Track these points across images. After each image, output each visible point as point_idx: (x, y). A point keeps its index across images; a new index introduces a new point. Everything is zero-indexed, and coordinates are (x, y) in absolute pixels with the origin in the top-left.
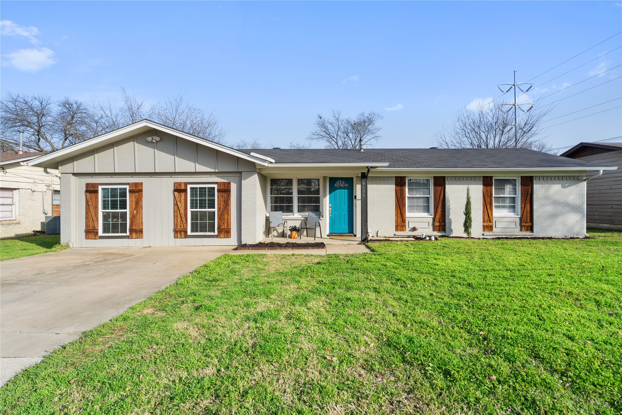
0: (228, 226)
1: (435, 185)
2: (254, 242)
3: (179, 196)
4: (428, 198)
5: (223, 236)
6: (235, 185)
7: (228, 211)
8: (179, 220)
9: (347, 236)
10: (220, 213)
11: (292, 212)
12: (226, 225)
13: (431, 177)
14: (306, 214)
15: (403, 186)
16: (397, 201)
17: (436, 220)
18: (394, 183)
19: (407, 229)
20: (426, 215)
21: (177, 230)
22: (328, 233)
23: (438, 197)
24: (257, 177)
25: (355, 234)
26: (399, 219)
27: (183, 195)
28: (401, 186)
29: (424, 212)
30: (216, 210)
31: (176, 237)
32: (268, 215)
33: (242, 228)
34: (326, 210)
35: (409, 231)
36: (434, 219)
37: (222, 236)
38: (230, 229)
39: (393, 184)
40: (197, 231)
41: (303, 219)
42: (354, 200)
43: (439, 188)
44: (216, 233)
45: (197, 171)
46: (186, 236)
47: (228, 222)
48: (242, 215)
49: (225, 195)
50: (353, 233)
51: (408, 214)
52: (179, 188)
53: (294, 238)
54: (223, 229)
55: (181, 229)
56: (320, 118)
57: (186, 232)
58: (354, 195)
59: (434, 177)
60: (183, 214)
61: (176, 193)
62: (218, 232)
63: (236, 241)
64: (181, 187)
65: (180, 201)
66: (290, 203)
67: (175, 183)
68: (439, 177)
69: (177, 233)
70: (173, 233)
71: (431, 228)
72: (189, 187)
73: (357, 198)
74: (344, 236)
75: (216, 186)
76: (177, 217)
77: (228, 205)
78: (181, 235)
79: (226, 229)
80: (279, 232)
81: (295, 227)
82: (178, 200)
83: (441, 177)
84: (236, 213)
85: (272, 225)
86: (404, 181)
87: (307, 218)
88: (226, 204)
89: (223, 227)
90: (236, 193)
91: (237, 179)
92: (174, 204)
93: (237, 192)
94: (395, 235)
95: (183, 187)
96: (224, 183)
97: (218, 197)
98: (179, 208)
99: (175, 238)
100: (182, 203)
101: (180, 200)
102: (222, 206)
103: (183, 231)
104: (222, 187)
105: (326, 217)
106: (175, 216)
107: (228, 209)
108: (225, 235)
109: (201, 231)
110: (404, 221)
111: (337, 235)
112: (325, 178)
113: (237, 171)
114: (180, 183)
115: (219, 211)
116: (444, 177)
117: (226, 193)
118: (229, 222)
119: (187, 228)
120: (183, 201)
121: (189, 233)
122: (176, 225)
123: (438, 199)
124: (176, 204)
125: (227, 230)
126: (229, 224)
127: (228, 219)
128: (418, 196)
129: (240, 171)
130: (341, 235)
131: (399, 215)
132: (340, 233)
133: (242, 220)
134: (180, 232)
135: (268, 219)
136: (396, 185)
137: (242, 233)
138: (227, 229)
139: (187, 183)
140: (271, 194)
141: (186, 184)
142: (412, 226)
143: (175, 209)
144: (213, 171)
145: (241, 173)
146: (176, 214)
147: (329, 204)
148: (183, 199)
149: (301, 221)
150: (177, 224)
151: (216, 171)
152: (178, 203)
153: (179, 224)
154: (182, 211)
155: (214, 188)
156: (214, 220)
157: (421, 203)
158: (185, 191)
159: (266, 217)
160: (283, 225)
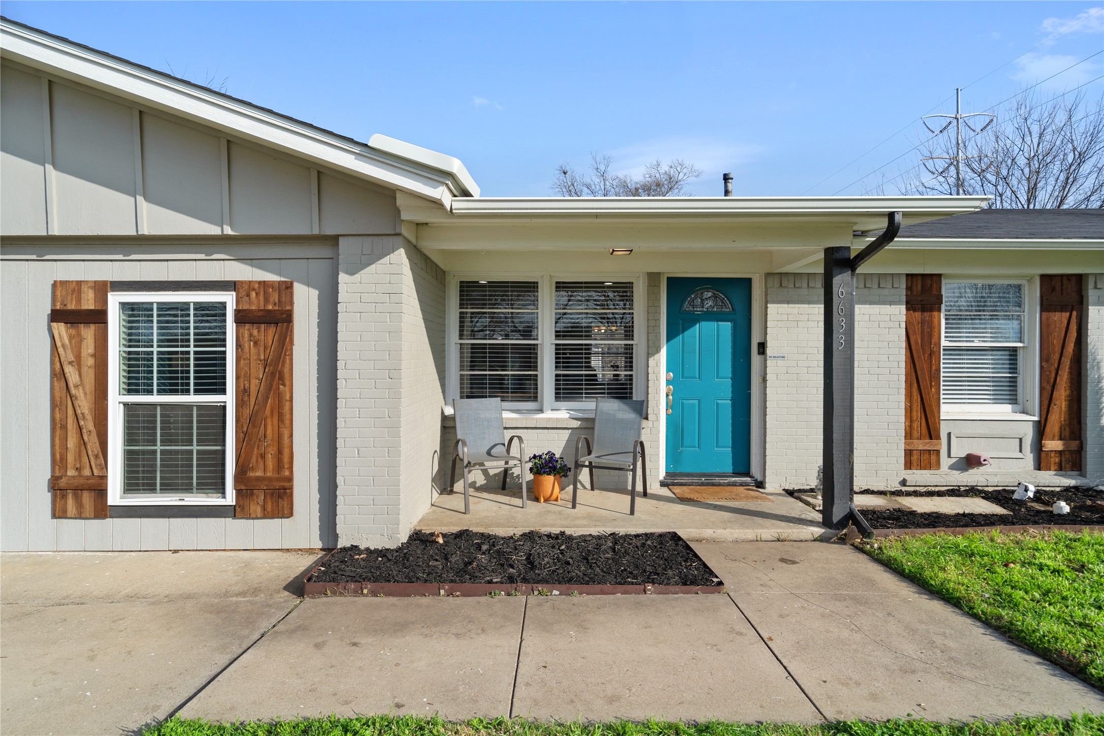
0: (279, 466)
1: (1046, 307)
2: (390, 538)
3: (71, 338)
4: (1013, 352)
5: (259, 509)
6: (314, 293)
7: (280, 406)
8: (72, 443)
9: (729, 484)
10: (247, 412)
11: (535, 398)
12: (270, 462)
13: (1030, 279)
14: (588, 405)
15: (931, 310)
16: (910, 360)
17: (1048, 429)
18: (904, 299)
19: (945, 462)
20: (1005, 410)
21: (63, 483)
22: (662, 475)
23: (1058, 349)
24: (406, 262)
25: (759, 477)
26: (915, 425)
27: (88, 333)
28: (923, 310)
29: (997, 401)
30: (229, 399)
31: (58, 513)
32: (449, 411)
33: (340, 480)
34: (658, 392)
35: (952, 467)
36: (1040, 430)
37: (257, 509)
38: (290, 479)
39: (902, 304)
40: (150, 488)
41: (576, 424)
42: (756, 358)
43: (1059, 318)
44: (230, 498)
45: (145, 230)
46: (102, 511)
47: (280, 452)
48: (340, 422)
49: (268, 334)
50: (747, 474)
51: (948, 410)
52: (72, 306)
53: (546, 500)
54: (258, 479)
55: (77, 482)
56: (565, 173)
57: (101, 492)
58: (755, 340)
59: (1043, 277)
60: (89, 417)
61: (60, 328)
62: (239, 493)
63: (316, 532)
64: (79, 300)
65: (78, 362)
66: (529, 368)
67: (55, 285)
68: (1062, 276)
69: (64, 497)
70: (48, 496)
71: (1029, 458)
72: (114, 300)
73: (769, 351)
74: (719, 485)
75: (229, 299)
76: (64, 427)
77: (281, 378)
78: (80, 505)
79: (270, 479)
80: (492, 472)
81: (551, 455)
82: (67, 355)
83: (1069, 277)
84: (315, 412)
85: (465, 452)
86: (935, 292)
87: (593, 420)
88: (273, 374)
89: (259, 474)
90: (315, 331)
91: (319, 268)
92: (53, 374)
93: (319, 325)
94: (904, 483)
95: (89, 303)
96: (263, 284)
97: (239, 346)
98: (73, 391)
99: (54, 516)
100: (84, 370)
101: (78, 357)
102: (254, 382)
103: (90, 489)
104: (255, 304)
105: (658, 420)
106: (58, 427)
107: (279, 396)
108: (269, 507)
109: (168, 487)
110: (932, 432)
111: (695, 480)
112: (653, 278)
113: (316, 232)
114: (79, 283)
115: (240, 404)
116: (1080, 279)
117: (272, 330)
118: (286, 452)
119: (104, 478)
120: (91, 361)
121: (115, 495)
122: (58, 461)
123: (1057, 356)
124: (58, 375)
125: (278, 485)
126: (286, 459)
127: (280, 437)
128: (977, 344)
129: (329, 231)
130: (709, 480)
131: (917, 413)
132: (704, 475)
133: (340, 443)
134: (77, 490)
135: (450, 424)
136: (911, 306)
137: (340, 500)
138: (278, 480)
139: (105, 283)
140: (461, 336)
141: (103, 288)
142: (960, 450)
143: (57, 395)
144: (214, 230)
145: (333, 240)
146: (58, 416)
147: (668, 371)
148: (91, 350)
149: (569, 432)
150: (64, 459)
151: (228, 231)
152: (68, 369)
153: (70, 458)
154: (85, 405)
155: (223, 305)
156: (223, 442)
157: (989, 368)
158: (99, 317)
159: (444, 418)
160: (504, 449)
